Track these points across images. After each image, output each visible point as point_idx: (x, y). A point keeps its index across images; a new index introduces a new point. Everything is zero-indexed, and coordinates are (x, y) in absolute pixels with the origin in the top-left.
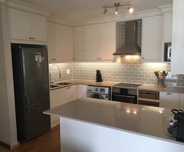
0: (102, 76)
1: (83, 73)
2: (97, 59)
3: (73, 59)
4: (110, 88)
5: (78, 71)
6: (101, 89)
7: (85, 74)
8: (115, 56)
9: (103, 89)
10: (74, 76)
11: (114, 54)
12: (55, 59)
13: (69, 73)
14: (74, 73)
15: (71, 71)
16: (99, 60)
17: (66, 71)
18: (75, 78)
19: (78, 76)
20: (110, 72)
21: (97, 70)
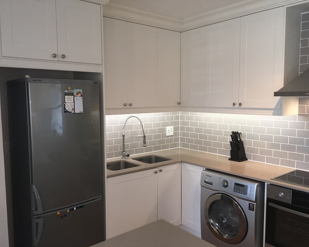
0: (246, 146)
1: (201, 136)
2: (231, 105)
3: (179, 103)
4: (261, 184)
5: (191, 130)
6: (236, 184)
7: (205, 137)
8: (280, 100)
9: (243, 186)
10: (182, 140)
11: (276, 94)
12: (131, 105)
13: (172, 133)
14: (183, 134)
15: (176, 129)
16: (238, 107)
17: (164, 130)
18: (184, 145)
19: (191, 141)
20: (269, 139)
21: (233, 132)
